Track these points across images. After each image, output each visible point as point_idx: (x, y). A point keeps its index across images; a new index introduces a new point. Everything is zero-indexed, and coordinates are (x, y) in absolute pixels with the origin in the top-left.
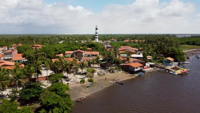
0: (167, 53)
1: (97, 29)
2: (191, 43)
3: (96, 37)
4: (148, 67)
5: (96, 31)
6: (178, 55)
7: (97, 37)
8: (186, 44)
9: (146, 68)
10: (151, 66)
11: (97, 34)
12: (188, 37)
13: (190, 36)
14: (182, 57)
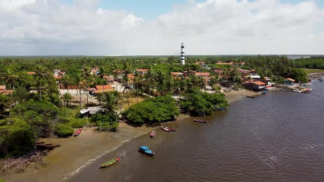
0: (287, 74)
1: (182, 47)
2: (312, 66)
3: (181, 58)
4: (270, 86)
5: (182, 50)
6: (299, 75)
7: (183, 58)
8: (304, 68)
9: (268, 87)
10: (272, 86)
11: (183, 54)
12: (307, 59)
13: (309, 57)
14: (304, 77)
